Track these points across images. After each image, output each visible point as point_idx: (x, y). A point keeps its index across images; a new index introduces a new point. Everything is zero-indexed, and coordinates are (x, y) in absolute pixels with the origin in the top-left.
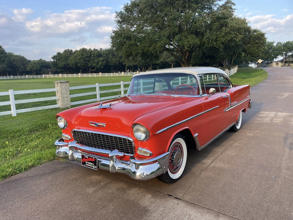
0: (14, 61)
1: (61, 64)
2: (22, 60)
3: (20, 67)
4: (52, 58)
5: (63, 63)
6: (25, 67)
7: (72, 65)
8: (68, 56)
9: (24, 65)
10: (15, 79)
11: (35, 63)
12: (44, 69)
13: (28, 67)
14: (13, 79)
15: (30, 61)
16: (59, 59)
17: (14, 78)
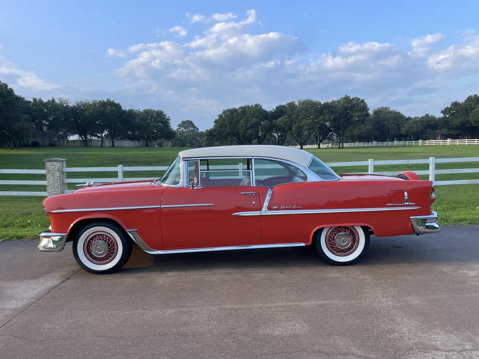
0: (384, 121)
1: (456, 122)
2: (396, 118)
3: (392, 128)
4: (442, 112)
5: (460, 120)
6: (399, 128)
7: (476, 123)
8: (471, 107)
9: (398, 125)
10: (379, 147)
11: (416, 121)
12: (429, 130)
13: (402, 129)
14: (376, 147)
15: (409, 119)
16: (453, 114)
17: (378, 145)
